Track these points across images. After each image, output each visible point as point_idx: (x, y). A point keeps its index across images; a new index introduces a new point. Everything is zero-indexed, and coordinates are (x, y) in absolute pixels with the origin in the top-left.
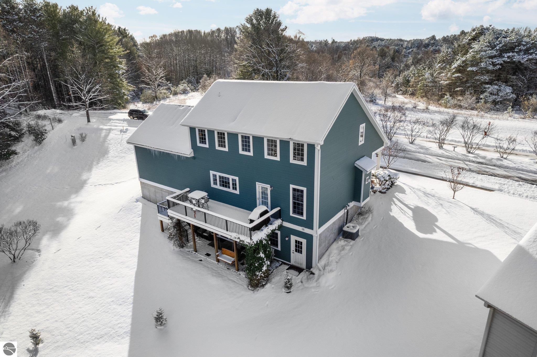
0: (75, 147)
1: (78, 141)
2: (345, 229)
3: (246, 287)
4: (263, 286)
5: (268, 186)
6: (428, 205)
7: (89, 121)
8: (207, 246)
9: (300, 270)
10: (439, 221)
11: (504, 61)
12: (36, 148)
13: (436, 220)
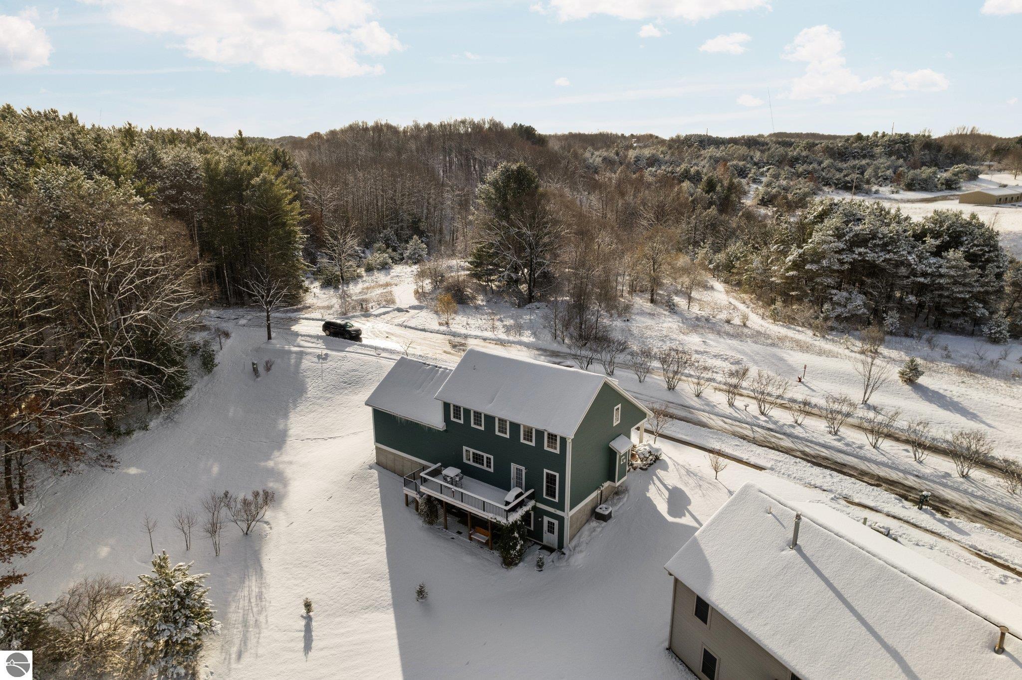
0: (259, 379)
1: (261, 369)
2: (598, 510)
3: (500, 565)
4: (516, 564)
5: (523, 468)
6: (686, 486)
7: (269, 338)
8: (457, 523)
9: (551, 550)
10: (692, 504)
11: (854, 259)
12: (206, 378)
13: (689, 502)
